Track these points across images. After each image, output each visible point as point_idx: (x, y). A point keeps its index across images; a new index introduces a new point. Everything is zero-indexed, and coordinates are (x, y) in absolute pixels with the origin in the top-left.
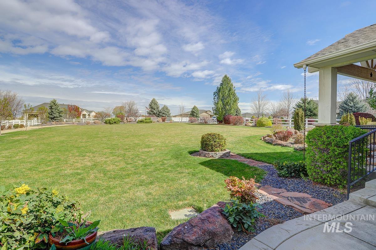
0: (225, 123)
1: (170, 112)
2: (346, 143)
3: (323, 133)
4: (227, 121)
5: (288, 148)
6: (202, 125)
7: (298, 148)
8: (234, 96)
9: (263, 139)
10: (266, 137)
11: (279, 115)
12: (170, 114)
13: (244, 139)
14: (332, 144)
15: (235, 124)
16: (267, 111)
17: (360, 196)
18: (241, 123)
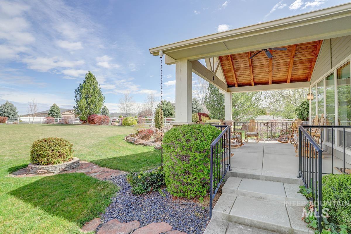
0: (89, 123)
1: (17, 111)
2: (207, 146)
3: (181, 135)
4: (92, 121)
5: (149, 147)
6: (61, 125)
7: (158, 147)
8: (100, 95)
9: (126, 138)
10: (128, 137)
11: (143, 115)
12: (17, 112)
13: (106, 140)
14: (193, 149)
15: (100, 124)
16: (134, 111)
17: (222, 212)
18: (107, 123)
